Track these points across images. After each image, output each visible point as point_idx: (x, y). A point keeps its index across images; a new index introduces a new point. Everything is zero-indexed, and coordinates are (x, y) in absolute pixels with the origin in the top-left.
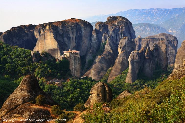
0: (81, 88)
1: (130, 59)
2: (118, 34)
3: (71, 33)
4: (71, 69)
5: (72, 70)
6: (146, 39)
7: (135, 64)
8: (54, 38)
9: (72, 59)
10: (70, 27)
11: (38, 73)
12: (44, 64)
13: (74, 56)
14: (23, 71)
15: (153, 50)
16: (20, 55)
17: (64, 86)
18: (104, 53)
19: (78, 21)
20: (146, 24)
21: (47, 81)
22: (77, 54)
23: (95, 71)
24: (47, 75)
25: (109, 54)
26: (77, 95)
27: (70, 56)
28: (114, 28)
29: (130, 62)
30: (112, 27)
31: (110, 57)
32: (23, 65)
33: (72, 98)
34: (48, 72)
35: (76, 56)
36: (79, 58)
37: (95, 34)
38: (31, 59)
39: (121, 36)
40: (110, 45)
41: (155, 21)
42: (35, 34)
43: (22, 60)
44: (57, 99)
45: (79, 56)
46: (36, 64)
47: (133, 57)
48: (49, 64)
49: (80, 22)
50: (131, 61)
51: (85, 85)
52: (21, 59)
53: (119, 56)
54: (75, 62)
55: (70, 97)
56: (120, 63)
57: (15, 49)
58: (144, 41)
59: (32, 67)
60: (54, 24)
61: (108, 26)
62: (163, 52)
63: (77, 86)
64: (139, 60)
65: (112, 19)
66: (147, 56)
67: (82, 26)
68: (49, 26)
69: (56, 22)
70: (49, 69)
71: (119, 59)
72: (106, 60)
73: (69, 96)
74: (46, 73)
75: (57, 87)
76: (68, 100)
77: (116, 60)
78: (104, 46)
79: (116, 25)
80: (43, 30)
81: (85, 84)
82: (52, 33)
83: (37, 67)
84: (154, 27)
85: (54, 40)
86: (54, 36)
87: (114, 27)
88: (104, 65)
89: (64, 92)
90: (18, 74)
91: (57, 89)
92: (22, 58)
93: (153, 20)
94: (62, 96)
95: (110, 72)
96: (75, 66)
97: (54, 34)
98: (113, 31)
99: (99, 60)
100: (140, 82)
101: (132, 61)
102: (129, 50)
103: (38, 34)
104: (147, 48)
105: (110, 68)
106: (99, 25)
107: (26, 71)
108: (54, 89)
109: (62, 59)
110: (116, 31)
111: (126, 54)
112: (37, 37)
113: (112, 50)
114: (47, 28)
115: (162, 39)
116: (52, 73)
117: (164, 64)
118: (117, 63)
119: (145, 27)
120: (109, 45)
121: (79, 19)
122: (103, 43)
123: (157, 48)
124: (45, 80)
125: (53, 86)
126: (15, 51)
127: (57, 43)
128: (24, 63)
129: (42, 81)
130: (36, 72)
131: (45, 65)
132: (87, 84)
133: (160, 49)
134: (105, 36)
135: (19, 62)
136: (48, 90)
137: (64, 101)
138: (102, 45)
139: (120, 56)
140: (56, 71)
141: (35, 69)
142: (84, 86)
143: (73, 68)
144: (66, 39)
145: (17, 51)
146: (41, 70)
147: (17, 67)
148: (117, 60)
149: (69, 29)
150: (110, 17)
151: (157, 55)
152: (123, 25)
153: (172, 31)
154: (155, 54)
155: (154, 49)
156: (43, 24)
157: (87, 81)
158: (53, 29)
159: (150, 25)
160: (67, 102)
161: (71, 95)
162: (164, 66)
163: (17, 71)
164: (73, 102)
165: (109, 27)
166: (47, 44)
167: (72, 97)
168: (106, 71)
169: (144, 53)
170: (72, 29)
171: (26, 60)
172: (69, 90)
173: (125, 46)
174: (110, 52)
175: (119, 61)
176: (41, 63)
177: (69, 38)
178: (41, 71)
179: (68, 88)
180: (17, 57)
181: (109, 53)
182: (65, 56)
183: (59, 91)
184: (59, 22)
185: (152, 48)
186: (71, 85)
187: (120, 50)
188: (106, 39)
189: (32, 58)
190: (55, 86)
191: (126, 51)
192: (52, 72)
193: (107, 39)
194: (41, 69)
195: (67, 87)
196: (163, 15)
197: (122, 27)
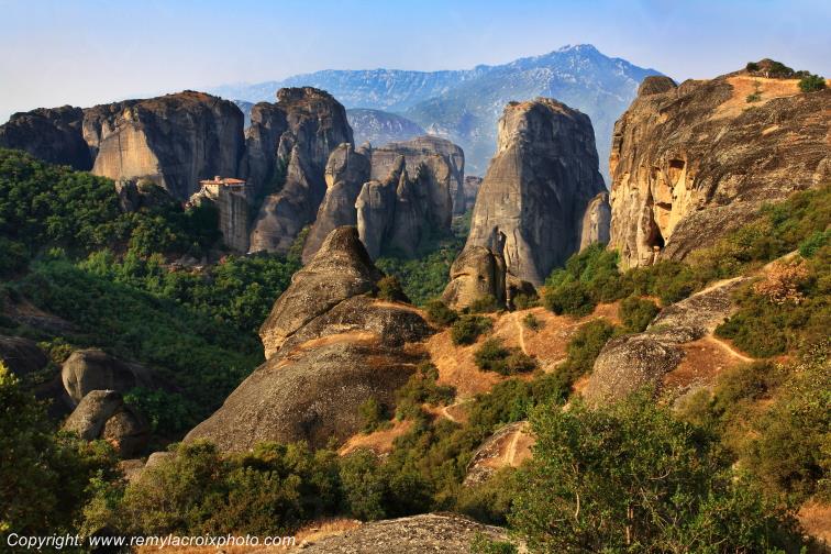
0: (261, 282)
1: (359, 204)
2: (314, 135)
3: (194, 132)
4: (223, 228)
5: (227, 232)
6: (385, 150)
7: (374, 217)
8: (149, 145)
9: (226, 202)
10: (191, 114)
11: (141, 242)
12: (153, 218)
13: (231, 195)
14: (97, 237)
15: (417, 180)
16: (84, 191)
17: (216, 275)
18: (286, 188)
19: (204, 99)
20: (368, 112)
21: (168, 262)
22: (238, 188)
23: (264, 237)
24: (165, 246)
25: (298, 191)
26: (254, 298)
27: (220, 193)
28: (302, 120)
29: (359, 212)
30: (299, 118)
31: (301, 198)
32: (96, 220)
33: (242, 309)
34: (168, 238)
35: (236, 193)
36: (242, 199)
37: (258, 135)
38: (117, 203)
39: (321, 142)
40: (301, 165)
41: (390, 104)
42: (86, 133)
43: (93, 207)
44: (204, 310)
45: (242, 194)
46: (132, 216)
47: (367, 199)
48: (165, 215)
49: (210, 101)
50: (362, 210)
51: (268, 272)
52: (87, 202)
53: (327, 197)
54: (233, 210)
55: (238, 304)
56: (332, 214)
57: (67, 174)
58: (378, 155)
59: (121, 224)
60: (145, 105)
61: (285, 114)
62: (440, 185)
63: (249, 277)
64: (384, 207)
65: (292, 95)
66: (403, 195)
67: (217, 111)
68: (132, 111)
69: (150, 101)
70: (168, 229)
71: (330, 204)
72: (291, 206)
73: (235, 303)
74: (163, 242)
75: (199, 278)
76: (234, 313)
77: (321, 207)
78: (285, 169)
79: (307, 113)
80: (111, 123)
81: (269, 268)
82: (141, 132)
83: (136, 225)
84: (389, 119)
85: (148, 149)
86: (148, 139)
87: (303, 117)
88: (287, 220)
89: (219, 293)
90: (84, 245)
91: (201, 283)
92: (90, 199)
93: (385, 102)
94: (215, 303)
95: (305, 239)
96: (233, 223)
97: (146, 134)
98: (302, 129)
99: (273, 208)
100: (388, 266)
101: (366, 210)
102: (354, 180)
103: (94, 134)
104: (403, 175)
105: (305, 229)
106: (262, 111)
107: (105, 235)
108: (193, 284)
109: (199, 203)
110: (309, 128)
111: (347, 190)
112: (90, 143)
113: (308, 180)
114: (127, 115)
115: (424, 151)
116: (179, 242)
117: (442, 214)
118: (323, 215)
119: (367, 121)
120: (297, 167)
121: (205, 94)
122: (280, 161)
123: (426, 173)
124: (162, 261)
125: (190, 277)
126: (70, 180)
127: (156, 161)
128: (98, 215)
129: (157, 263)
130: (135, 238)
131: (158, 219)
132: (273, 271)
133: (434, 177)
134: (285, 142)
135: (84, 210)
136: (177, 286)
137: (225, 316)
138: (279, 167)
139: (332, 197)
140: (187, 237)
141: (131, 231)
142: (267, 276)
143: (227, 228)
144: (179, 149)
145: (75, 179)
146: (147, 233)
147: (79, 227)
148: (324, 207)
149: (187, 121)
150: (287, 90)
151: (426, 193)
152: (328, 112)
153: (437, 131)
154: (422, 190)
155: (420, 176)
156: (107, 106)
157: (271, 263)
158: (143, 120)
159: (380, 116)
160: (231, 317)
161: (239, 301)
162: (444, 221)
163: (79, 237)
164: (247, 319)
165: (289, 118)
166: (127, 163)
167: (243, 304)
168: (295, 236)
169: (393, 188)
170: (196, 121)
171: (102, 206)
172: (231, 287)
173: (344, 169)
174: (302, 186)
175: (329, 210)
176: (144, 214)
177: (187, 147)
178: (150, 236)
179: (229, 282)
180: (76, 196)
181: (299, 187)
182: (207, 194)
183: (205, 291)
184: (157, 99)
185: (413, 175)
186: (235, 274)
187: (330, 180)
188: (289, 151)
189: (119, 200)
190: (195, 277)
191: (347, 183)
192: (179, 238)
193: (294, 151)
194: (149, 229)
195: (224, 278)
196: (411, 88)
197: (323, 118)
